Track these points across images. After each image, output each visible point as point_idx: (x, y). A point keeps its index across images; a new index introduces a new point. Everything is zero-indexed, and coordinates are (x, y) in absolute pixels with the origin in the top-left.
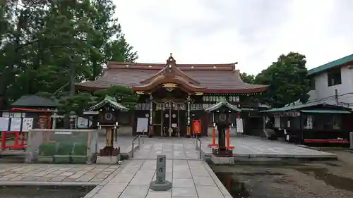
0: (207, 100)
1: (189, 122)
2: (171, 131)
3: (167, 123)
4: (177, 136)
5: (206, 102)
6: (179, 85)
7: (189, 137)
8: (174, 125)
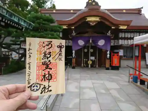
0: (123, 36)
1: (108, 56)
2: (90, 62)
3: (86, 56)
4: (95, 67)
5: (122, 39)
6: (102, 17)
7: (108, 69)
8: (93, 58)
